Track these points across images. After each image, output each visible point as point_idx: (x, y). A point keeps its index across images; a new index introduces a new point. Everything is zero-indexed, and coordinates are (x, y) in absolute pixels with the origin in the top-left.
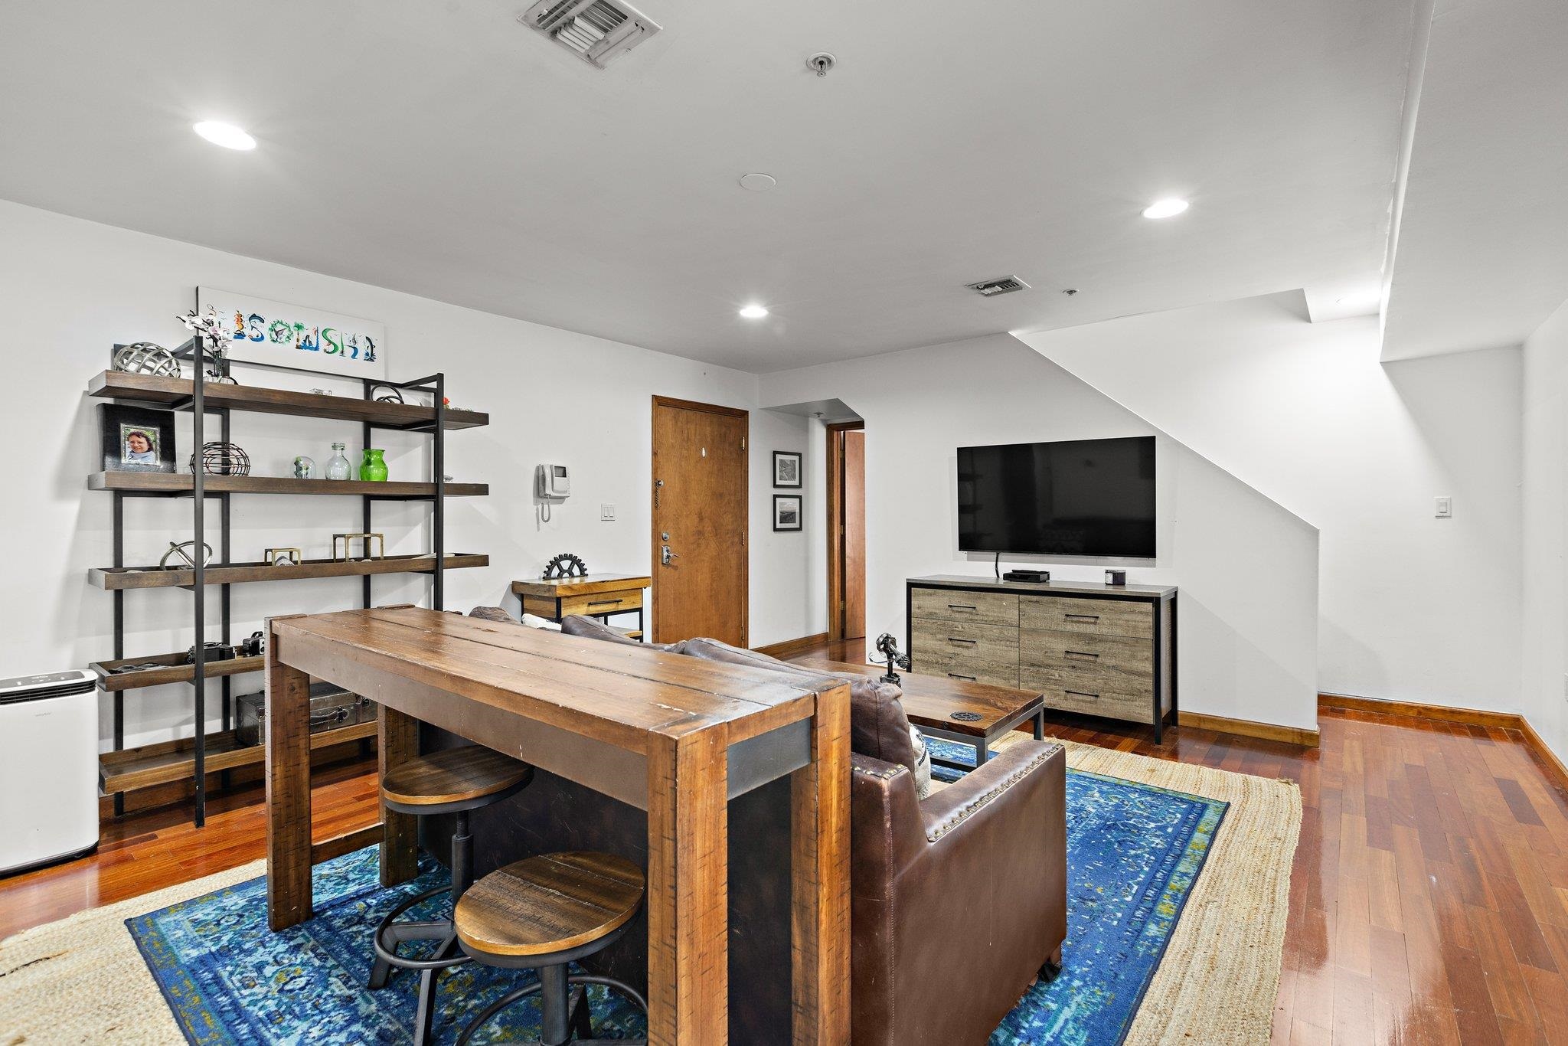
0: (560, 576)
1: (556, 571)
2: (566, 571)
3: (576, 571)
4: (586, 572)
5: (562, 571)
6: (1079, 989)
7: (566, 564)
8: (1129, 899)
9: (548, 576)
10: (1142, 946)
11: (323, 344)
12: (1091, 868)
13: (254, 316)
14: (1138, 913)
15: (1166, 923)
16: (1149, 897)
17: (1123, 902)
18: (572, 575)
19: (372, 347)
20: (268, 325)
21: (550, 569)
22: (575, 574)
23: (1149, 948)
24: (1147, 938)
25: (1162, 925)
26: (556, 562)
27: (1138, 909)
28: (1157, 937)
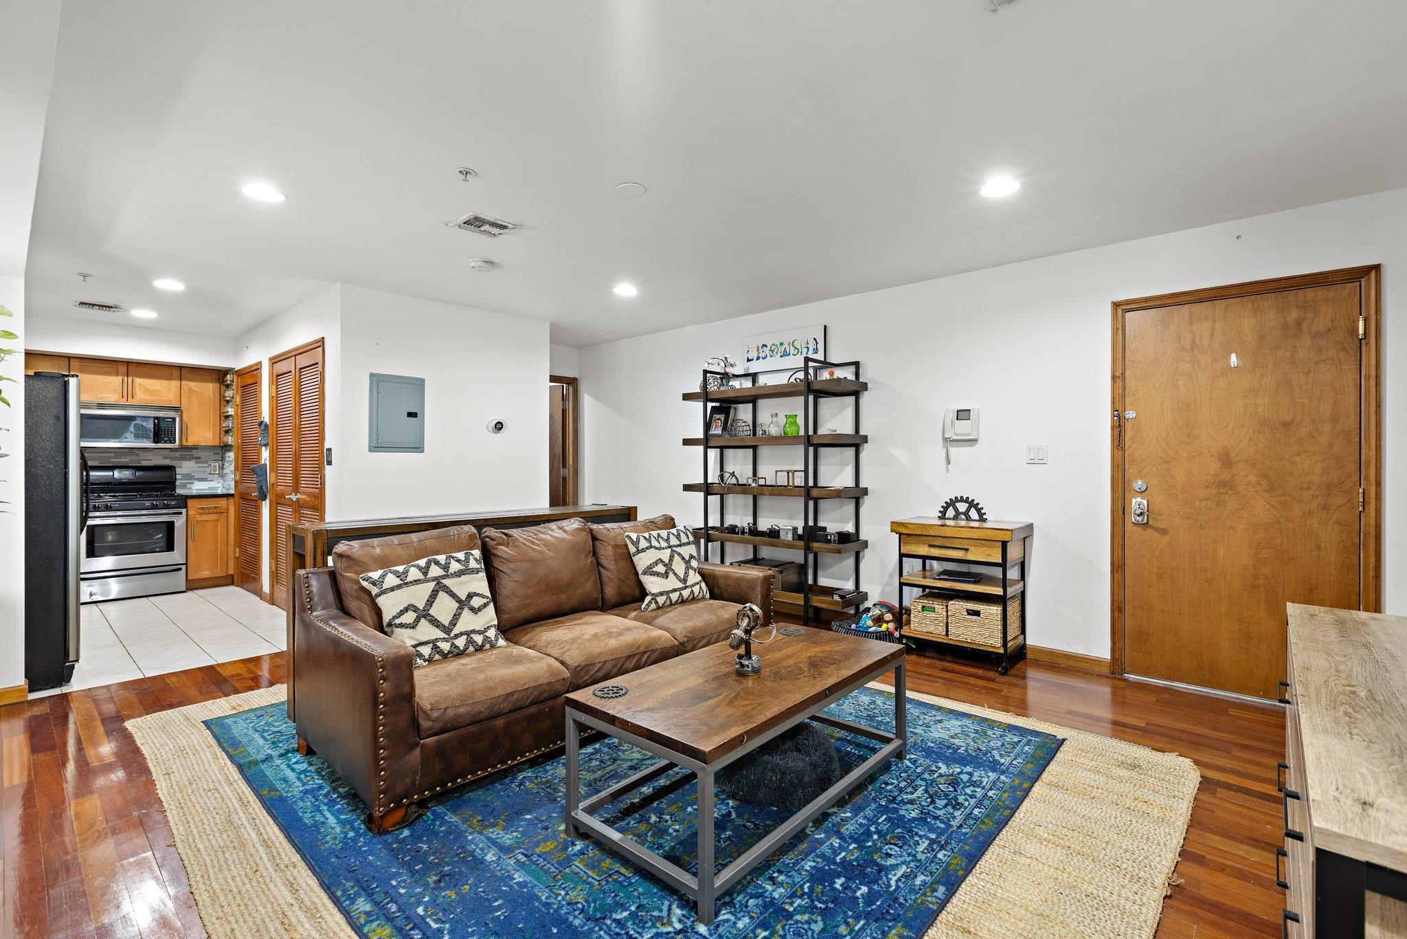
0: (956, 517)
1: (951, 513)
2: (962, 513)
3: (973, 514)
4: (984, 517)
5: (957, 514)
6: (346, 834)
7: (962, 507)
8: (420, 910)
9: (943, 516)
10: (353, 887)
11: (793, 351)
12: (496, 904)
13: (764, 345)
14: (394, 908)
15: (362, 921)
16: (411, 930)
17: (419, 903)
18: (968, 518)
19: (817, 343)
20: (769, 348)
21: (945, 509)
22: (973, 518)
23: (344, 891)
24: (358, 895)
25: (363, 916)
26: (952, 503)
27: (400, 910)
28: (353, 903)
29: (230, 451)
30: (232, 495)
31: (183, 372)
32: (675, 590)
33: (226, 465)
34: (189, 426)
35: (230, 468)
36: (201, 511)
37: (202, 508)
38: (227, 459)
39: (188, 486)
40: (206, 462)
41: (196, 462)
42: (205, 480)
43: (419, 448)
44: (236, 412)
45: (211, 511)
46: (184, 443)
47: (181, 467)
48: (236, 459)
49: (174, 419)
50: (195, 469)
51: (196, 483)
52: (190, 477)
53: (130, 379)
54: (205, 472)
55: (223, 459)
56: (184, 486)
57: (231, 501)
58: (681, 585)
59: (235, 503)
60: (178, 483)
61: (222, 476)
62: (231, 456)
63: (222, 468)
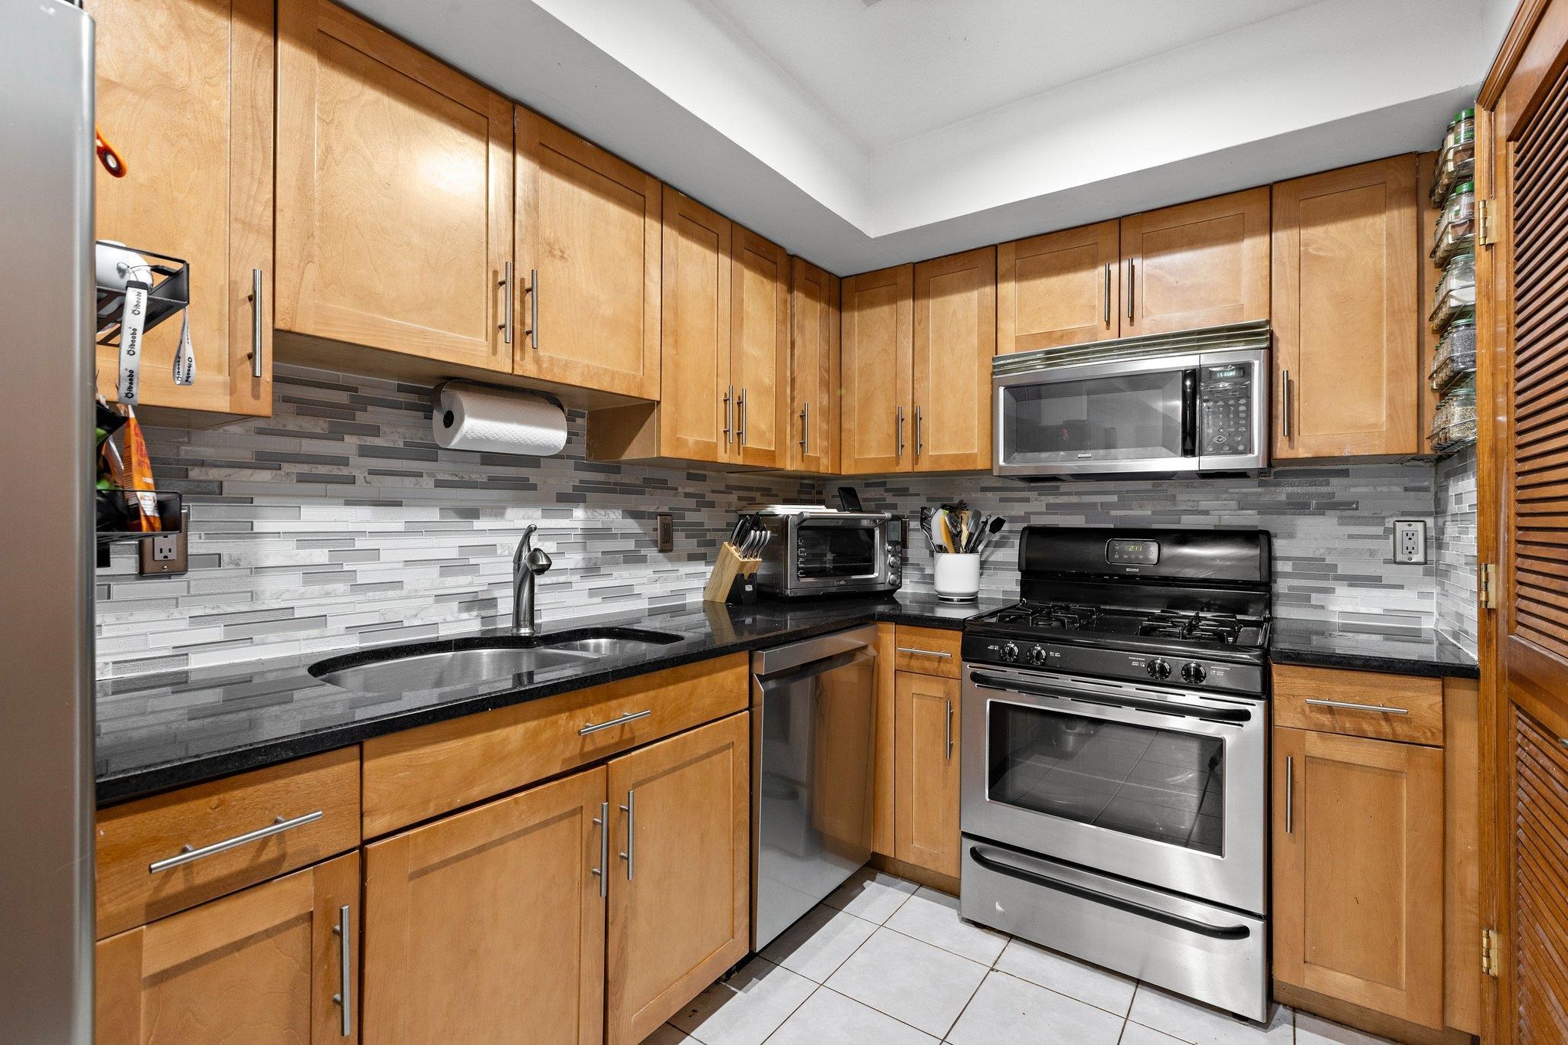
29: (1461, 472)
30: (1469, 673)
31: (1276, 201)
33: (1451, 530)
34: (1301, 389)
35: (1463, 541)
36: (1325, 719)
37: (1330, 710)
38: (1453, 507)
39: (1316, 598)
40: (1378, 520)
41: (1343, 520)
42: (1375, 582)
44: (1487, 292)
45: (1368, 728)
46: (1282, 451)
47: (1291, 535)
48: (1487, 505)
49: (1244, 369)
50: (1337, 544)
51: (1342, 590)
52: (1322, 571)
53: (1125, 265)
54: (1372, 553)
55: (1439, 511)
56: (1302, 598)
57: (1463, 695)
59: (1482, 714)
60: (1281, 586)
61: (1435, 570)
62: (1465, 490)
63: (1436, 542)
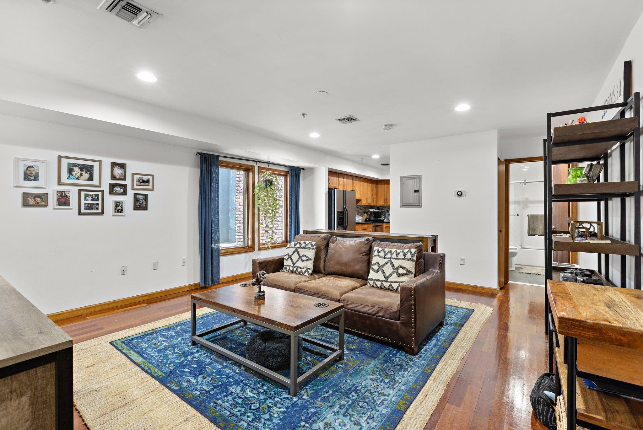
32: (379, 280)
43: (419, 205)
58: (384, 279)
